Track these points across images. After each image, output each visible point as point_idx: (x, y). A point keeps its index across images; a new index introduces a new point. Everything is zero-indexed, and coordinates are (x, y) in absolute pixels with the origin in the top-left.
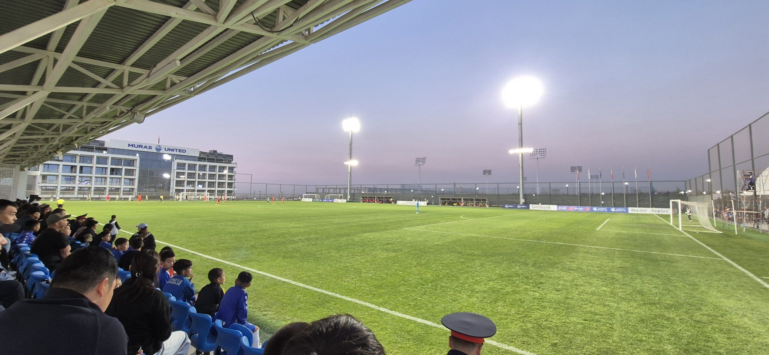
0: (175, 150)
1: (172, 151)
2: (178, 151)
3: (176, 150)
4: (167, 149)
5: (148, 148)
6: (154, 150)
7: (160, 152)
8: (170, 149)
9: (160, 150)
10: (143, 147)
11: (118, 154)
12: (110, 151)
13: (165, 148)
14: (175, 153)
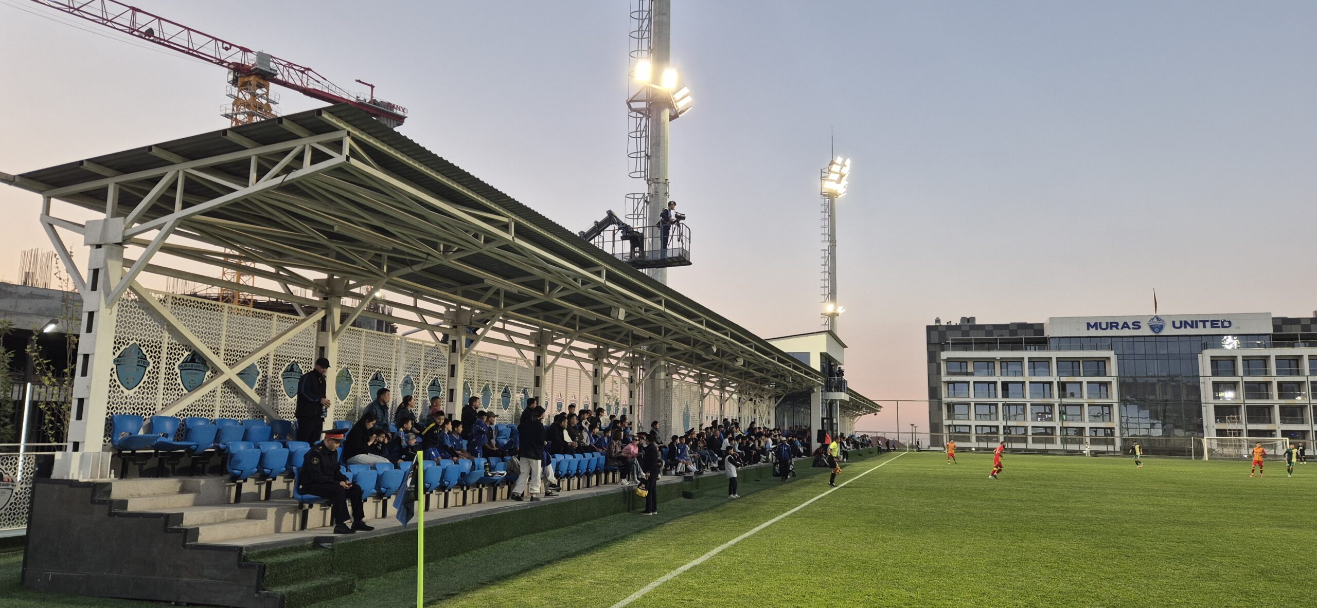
0: (1201, 325)
1: (1192, 327)
2: (1208, 324)
3: (1204, 322)
4: (1178, 325)
5: (1131, 326)
6: (1146, 331)
7: (1163, 333)
8: (1186, 322)
9: (1161, 328)
10: (1120, 327)
11: (1070, 349)
12: (1053, 343)
13: (1174, 322)
14: (1201, 331)
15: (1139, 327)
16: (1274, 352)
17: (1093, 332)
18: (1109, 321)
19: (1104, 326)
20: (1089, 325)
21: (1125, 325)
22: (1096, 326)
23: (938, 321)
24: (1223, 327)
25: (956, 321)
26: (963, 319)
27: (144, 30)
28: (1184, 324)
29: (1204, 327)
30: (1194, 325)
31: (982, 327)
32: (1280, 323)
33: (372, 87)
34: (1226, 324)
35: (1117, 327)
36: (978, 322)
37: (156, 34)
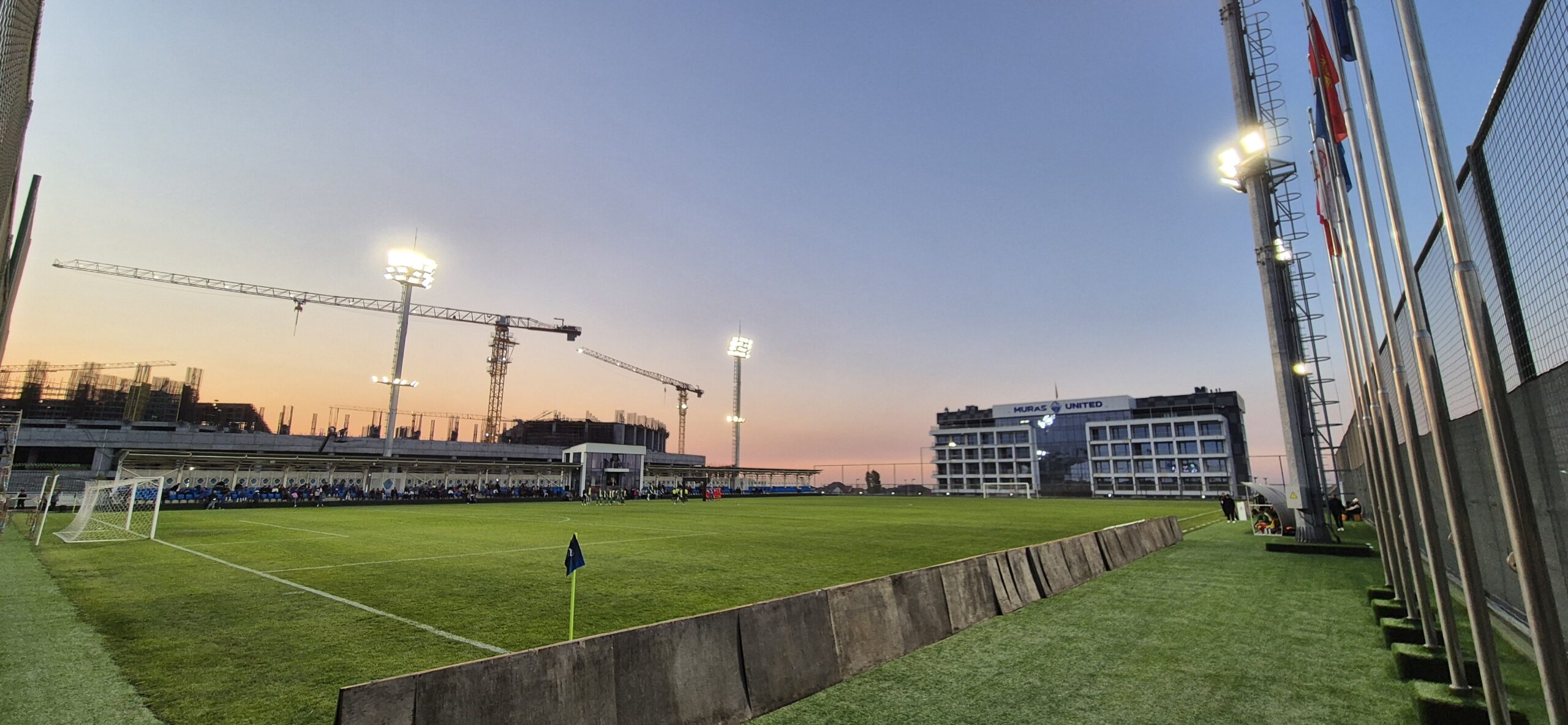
0: (1083, 405)
1: (1078, 407)
2: (1088, 405)
3: (1085, 404)
4: (1069, 406)
5: (1041, 409)
6: (1050, 412)
8: (1074, 405)
9: (1059, 409)
10: (1034, 410)
11: (1008, 425)
12: (997, 422)
13: (1066, 405)
14: (1083, 410)
15: (1045, 410)
16: (1129, 423)
17: (1018, 414)
18: (1028, 406)
19: (1024, 409)
20: (1015, 410)
21: (1037, 409)
22: (1020, 409)
23: (947, 409)
24: (1097, 406)
25: (963, 409)
26: (967, 407)
27: (452, 317)
28: (1073, 406)
29: (1085, 406)
30: (1079, 406)
31: (982, 411)
32: (1140, 401)
33: (563, 320)
34: (1099, 404)
35: (1032, 410)
36: (980, 409)
37: (457, 318)
